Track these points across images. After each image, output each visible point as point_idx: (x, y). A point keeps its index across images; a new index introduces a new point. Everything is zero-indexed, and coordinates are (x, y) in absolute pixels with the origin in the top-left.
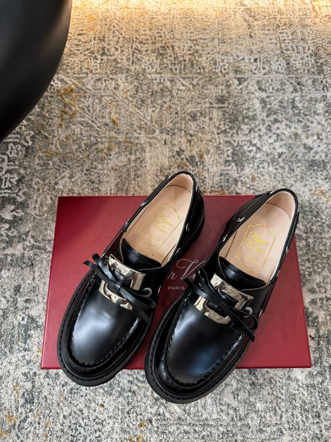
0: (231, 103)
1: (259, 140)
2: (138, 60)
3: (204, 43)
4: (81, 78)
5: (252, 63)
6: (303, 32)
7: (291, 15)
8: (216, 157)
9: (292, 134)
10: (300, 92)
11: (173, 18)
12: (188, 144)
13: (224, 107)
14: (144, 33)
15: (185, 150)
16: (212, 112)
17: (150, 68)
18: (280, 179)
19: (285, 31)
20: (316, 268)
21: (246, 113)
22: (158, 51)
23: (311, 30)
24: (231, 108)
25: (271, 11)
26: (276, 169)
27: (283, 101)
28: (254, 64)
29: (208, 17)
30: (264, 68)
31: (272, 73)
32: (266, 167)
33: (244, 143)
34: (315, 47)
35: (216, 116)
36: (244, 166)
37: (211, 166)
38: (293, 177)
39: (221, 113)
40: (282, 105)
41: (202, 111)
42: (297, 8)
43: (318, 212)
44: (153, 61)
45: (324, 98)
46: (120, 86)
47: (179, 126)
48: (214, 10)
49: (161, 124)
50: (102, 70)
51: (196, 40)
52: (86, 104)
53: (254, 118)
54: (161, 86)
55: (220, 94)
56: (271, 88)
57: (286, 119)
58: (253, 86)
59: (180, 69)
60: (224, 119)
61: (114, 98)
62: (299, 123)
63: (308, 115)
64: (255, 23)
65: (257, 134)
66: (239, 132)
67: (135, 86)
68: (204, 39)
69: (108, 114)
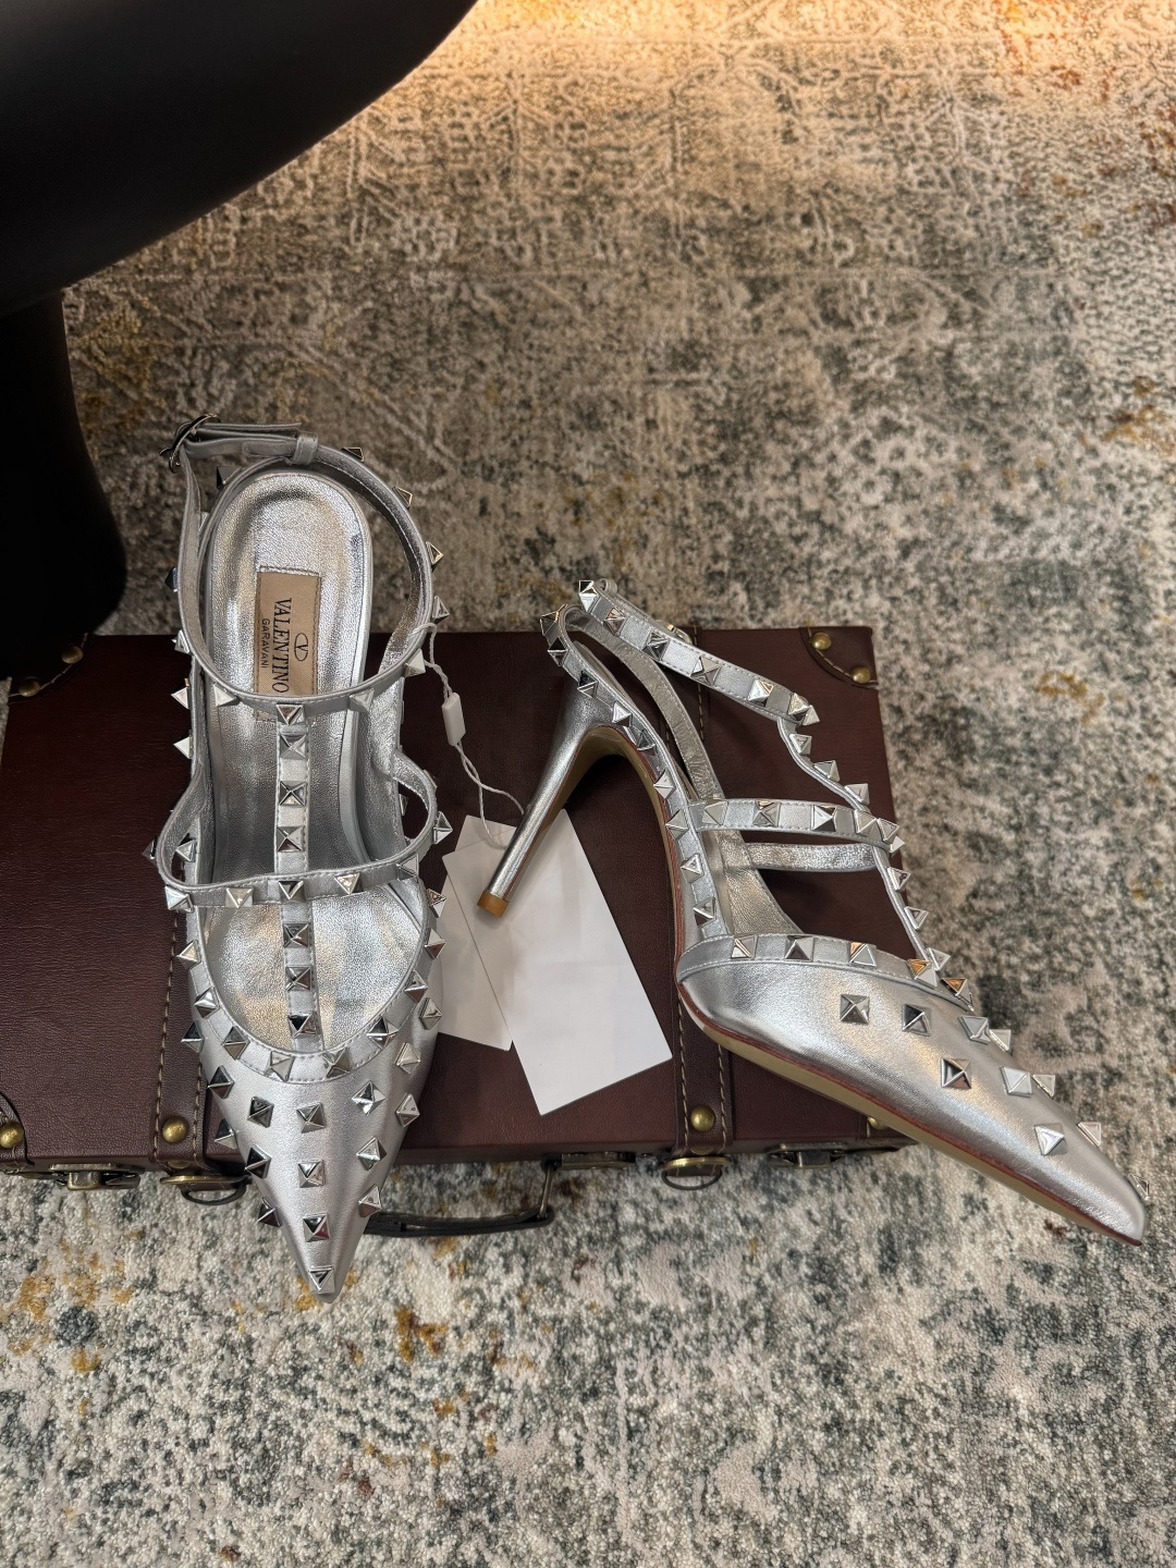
0: (726, 366)
1: (831, 496)
2: (380, 220)
3: (620, 163)
4: (164, 285)
5: (794, 229)
6: (974, 122)
7: (929, 66)
8: (672, 560)
9: (949, 472)
10: (970, 326)
11: (509, 75)
12: (570, 516)
13: (697, 382)
14: (401, 126)
15: (558, 538)
16: (654, 401)
17: (423, 249)
18: (911, 638)
19: (909, 117)
20: (1058, 958)
21: (778, 402)
22: (453, 185)
23: (1002, 113)
24: (724, 384)
25: (859, 51)
26: (893, 599)
27: (914, 355)
28: (805, 231)
29: (635, 73)
30: (840, 246)
31: (869, 260)
32: (856, 596)
33: (772, 510)
34: (1021, 170)
35: (669, 413)
36: (777, 593)
37: (656, 589)
38: (959, 627)
39: (684, 405)
40: (911, 370)
41: (619, 393)
42: (947, 41)
43: (1055, 756)
44: (432, 223)
45: (1060, 347)
46: (314, 309)
47: (535, 448)
48: (655, 50)
49: (467, 443)
50: (244, 259)
51: (590, 152)
52: (184, 378)
53: (807, 418)
54: (464, 311)
55: (686, 336)
56: (866, 312)
57: (927, 419)
58: (801, 306)
59: (536, 250)
60: (697, 424)
61: (290, 354)
62: (974, 435)
63: (1005, 405)
64: (805, 93)
65: (821, 475)
66: (757, 471)
67: (366, 311)
68: (619, 149)
69: (267, 410)
